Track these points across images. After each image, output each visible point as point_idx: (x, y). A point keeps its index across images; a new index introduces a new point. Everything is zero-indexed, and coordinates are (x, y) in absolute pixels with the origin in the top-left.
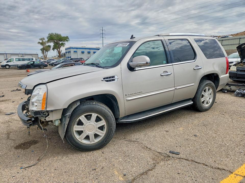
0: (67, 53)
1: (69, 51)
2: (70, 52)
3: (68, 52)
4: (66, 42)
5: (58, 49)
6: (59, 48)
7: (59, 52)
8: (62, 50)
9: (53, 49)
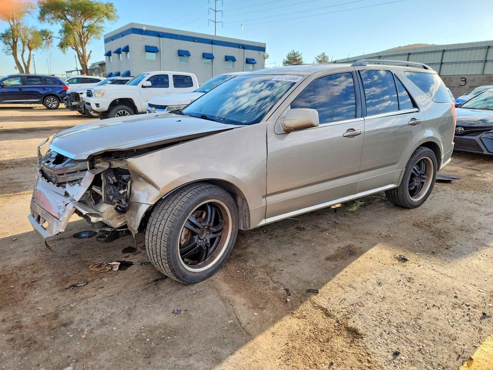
0: (114, 56)
1: (122, 47)
2: (126, 50)
3: (118, 52)
4: (106, 20)
5: (80, 49)
6: (83, 44)
7: (83, 59)
8: (91, 52)
9: (62, 46)
